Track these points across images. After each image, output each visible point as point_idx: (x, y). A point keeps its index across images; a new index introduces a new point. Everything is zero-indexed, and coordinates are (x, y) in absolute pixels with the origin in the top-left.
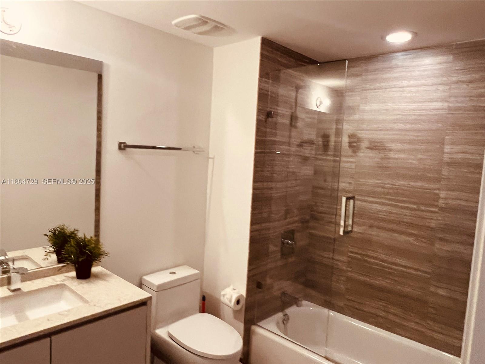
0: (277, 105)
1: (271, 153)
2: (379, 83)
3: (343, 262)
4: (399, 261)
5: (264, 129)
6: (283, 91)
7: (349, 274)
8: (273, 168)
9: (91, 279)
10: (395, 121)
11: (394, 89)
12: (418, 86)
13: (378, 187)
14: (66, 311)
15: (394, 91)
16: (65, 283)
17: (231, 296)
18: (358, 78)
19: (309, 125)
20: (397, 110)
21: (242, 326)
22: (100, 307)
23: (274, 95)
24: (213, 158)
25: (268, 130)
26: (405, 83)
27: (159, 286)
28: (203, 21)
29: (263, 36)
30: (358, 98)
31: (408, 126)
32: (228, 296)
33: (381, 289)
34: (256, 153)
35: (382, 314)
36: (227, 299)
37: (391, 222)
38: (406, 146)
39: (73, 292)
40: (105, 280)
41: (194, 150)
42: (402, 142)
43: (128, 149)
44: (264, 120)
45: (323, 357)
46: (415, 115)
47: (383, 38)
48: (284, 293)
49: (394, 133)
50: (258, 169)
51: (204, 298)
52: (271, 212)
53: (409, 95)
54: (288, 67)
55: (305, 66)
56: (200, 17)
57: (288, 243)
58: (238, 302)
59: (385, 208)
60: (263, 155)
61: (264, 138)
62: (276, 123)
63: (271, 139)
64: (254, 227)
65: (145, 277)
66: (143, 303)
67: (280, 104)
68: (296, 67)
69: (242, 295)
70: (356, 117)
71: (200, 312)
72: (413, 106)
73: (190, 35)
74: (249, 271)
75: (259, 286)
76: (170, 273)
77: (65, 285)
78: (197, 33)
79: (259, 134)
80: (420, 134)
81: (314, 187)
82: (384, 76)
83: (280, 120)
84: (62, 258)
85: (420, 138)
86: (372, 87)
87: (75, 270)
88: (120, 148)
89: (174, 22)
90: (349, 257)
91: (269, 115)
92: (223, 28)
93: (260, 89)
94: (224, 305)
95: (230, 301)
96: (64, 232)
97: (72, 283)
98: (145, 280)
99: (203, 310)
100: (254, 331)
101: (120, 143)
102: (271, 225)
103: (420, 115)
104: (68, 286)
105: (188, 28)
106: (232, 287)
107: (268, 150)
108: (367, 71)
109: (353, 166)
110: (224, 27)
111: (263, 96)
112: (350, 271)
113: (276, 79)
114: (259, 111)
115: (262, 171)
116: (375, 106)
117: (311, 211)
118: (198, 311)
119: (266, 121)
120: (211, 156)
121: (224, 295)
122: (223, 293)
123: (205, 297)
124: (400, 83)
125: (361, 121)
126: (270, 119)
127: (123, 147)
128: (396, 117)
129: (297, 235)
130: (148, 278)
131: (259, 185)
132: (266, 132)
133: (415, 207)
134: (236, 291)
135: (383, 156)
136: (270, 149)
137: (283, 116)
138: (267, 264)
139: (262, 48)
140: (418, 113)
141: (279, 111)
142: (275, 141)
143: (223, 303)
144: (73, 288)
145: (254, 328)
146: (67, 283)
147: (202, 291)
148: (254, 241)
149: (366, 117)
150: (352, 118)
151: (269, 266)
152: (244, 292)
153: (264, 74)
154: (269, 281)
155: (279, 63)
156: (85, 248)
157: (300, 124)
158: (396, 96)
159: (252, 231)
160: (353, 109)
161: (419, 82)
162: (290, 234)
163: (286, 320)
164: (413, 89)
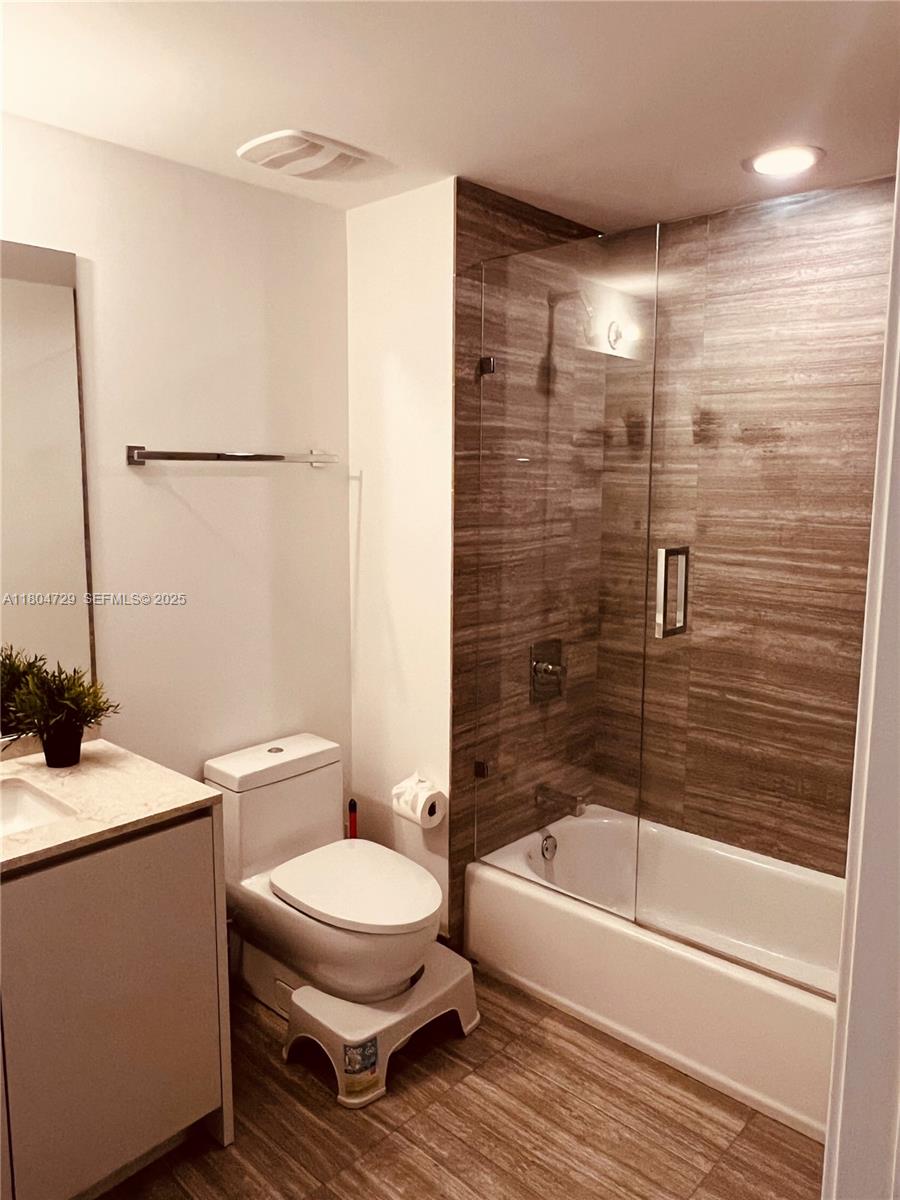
0: (504, 343)
1: (495, 457)
2: (748, 279)
3: (677, 708)
4: (802, 697)
5: (473, 402)
6: (516, 308)
7: (692, 735)
8: (501, 493)
9: (82, 767)
10: (784, 368)
11: (780, 291)
12: (838, 279)
13: (752, 527)
14: (24, 832)
15: (780, 296)
16: (21, 777)
17: (416, 797)
18: (696, 269)
19: (587, 389)
20: (791, 340)
21: (443, 864)
22: (102, 821)
23: (494, 320)
24: (360, 479)
25: (484, 403)
26: (807, 274)
27: (245, 780)
28: (311, 144)
29: (460, 174)
30: (699, 316)
31: (817, 378)
32: (408, 797)
33: (766, 765)
34: (456, 459)
35: (771, 822)
36: (406, 802)
37: (782, 606)
38: (813, 426)
39: (40, 795)
40: (114, 767)
41: (313, 461)
42: (803, 416)
43: (149, 463)
44: (472, 378)
45: (627, 920)
46: (830, 350)
47: (746, 165)
48: (542, 789)
49: (783, 396)
50: (463, 498)
51: (352, 806)
52: (500, 600)
53: (815, 302)
54: (524, 247)
55: (562, 242)
56: (300, 135)
57: (546, 671)
58: (432, 810)
59: (770, 576)
60: (476, 463)
61: (475, 423)
62: (503, 386)
63: (493, 424)
64: (459, 634)
65: (210, 763)
66: (202, 812)
67: (511, 339)
68: (544, 247)
69: (440, 794)
70: (697, 363)
71: (346, 838)
72: (827, 328)
73: (284, 180)
74: (455, 738)
75: (480, 770)
76: (269, 751)
77: (19, 781)
78: (301, 175)
79: (462, 413)
80: (844, 395)
81: (605, 537)
82: (758, 260)
83: (513, 379)
84: (11, 721)
85: (843, 405)
86: (731, 288)
87: (42, 749)
88: (131, 460)
89: (240, 152)
90: (691, 696)
91: (484, 366)
92: (361, 161)
93: (458, 305)
94: (403, 820)
95: (414, 810)
96: (12, 664)
97: (36, 777)
98: (210, 768)
99: (352, 832)
100: (473, 876)
101: (130, 449)
102: (503, 628)
103: (842, 350)
104: (28, 784)
105: (276, 164)
106: (416, 777)
107: (487, 452)
108: (718, 250)
109: (693, 480)
110: (363, 157)
111: (466, 322)
112: (693, 729)
113: (500, 279)
114: (459, 358)
115: (475, 501)
116: (740, 335)
117: (601, 594)
118: (342, 833)
119: (477, 381)
120: (353, 472)
121: (399, 796)
122: (395, 791)
123: (355, 803)
124: (795, 276)
125: (708, 373)
126: (486, 377)
127: (137, 457)
128: (785, 358)
129: (569, 652)
130: (217, 764)
131: (468, 534)
132: (478, 409)
133: (836, 567)
134: (427, 784)
135: (763, 453)
136: (490, 449)
137: (519, 368)
138: (497, 719)
139: (459, 206)
140: (837, 346)
141: (508, 357)
142: (502, 429)
143: (399, 815)
144: (39, 786)
145: (471, 867)
146: (26, 777)
147: (346, 790)
148: (461, 667)
149: (721, 361)
150: (685, 365)
151: (502, 726)
152: (444, 787)
153: (466, 269)
154: (504, 759)
155: (503, 240)
156: (61, 695)
157: (561, 386)
158: (785, 306)
159: (456, 645)
160: (689, 344)
161: (840, 270)
162: (551, 649)
163: (549, 848)
164: (828, 288)
